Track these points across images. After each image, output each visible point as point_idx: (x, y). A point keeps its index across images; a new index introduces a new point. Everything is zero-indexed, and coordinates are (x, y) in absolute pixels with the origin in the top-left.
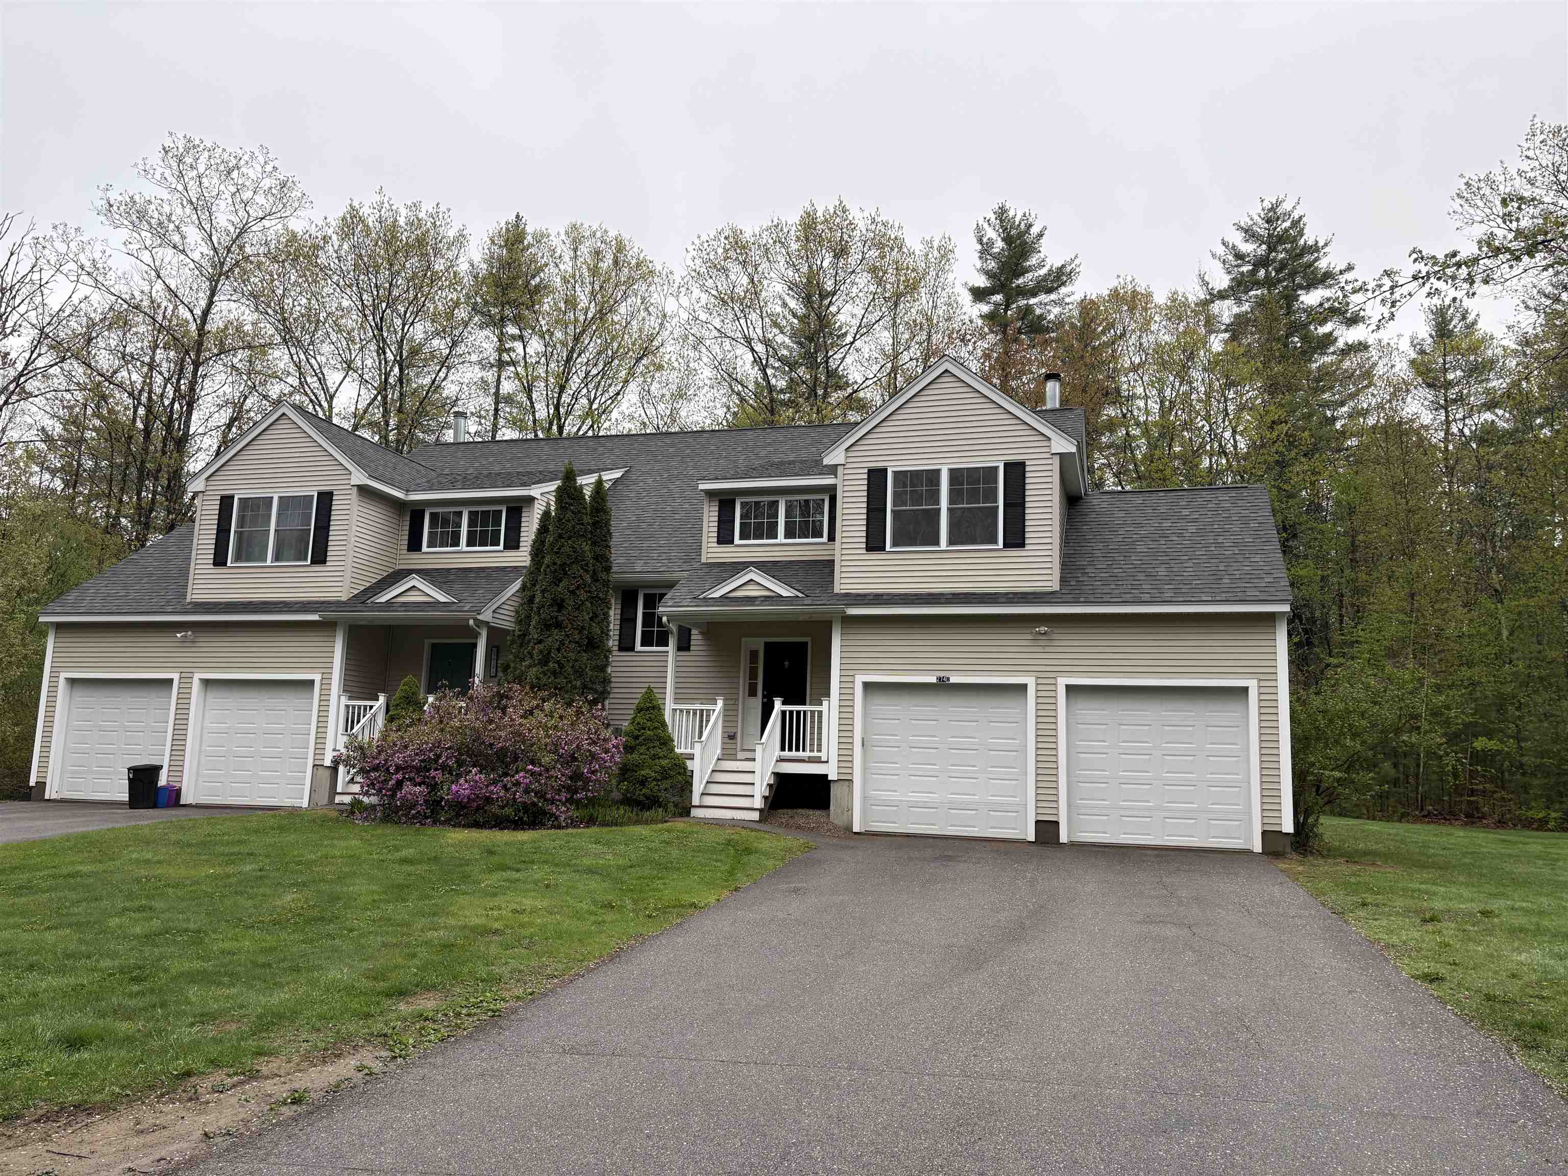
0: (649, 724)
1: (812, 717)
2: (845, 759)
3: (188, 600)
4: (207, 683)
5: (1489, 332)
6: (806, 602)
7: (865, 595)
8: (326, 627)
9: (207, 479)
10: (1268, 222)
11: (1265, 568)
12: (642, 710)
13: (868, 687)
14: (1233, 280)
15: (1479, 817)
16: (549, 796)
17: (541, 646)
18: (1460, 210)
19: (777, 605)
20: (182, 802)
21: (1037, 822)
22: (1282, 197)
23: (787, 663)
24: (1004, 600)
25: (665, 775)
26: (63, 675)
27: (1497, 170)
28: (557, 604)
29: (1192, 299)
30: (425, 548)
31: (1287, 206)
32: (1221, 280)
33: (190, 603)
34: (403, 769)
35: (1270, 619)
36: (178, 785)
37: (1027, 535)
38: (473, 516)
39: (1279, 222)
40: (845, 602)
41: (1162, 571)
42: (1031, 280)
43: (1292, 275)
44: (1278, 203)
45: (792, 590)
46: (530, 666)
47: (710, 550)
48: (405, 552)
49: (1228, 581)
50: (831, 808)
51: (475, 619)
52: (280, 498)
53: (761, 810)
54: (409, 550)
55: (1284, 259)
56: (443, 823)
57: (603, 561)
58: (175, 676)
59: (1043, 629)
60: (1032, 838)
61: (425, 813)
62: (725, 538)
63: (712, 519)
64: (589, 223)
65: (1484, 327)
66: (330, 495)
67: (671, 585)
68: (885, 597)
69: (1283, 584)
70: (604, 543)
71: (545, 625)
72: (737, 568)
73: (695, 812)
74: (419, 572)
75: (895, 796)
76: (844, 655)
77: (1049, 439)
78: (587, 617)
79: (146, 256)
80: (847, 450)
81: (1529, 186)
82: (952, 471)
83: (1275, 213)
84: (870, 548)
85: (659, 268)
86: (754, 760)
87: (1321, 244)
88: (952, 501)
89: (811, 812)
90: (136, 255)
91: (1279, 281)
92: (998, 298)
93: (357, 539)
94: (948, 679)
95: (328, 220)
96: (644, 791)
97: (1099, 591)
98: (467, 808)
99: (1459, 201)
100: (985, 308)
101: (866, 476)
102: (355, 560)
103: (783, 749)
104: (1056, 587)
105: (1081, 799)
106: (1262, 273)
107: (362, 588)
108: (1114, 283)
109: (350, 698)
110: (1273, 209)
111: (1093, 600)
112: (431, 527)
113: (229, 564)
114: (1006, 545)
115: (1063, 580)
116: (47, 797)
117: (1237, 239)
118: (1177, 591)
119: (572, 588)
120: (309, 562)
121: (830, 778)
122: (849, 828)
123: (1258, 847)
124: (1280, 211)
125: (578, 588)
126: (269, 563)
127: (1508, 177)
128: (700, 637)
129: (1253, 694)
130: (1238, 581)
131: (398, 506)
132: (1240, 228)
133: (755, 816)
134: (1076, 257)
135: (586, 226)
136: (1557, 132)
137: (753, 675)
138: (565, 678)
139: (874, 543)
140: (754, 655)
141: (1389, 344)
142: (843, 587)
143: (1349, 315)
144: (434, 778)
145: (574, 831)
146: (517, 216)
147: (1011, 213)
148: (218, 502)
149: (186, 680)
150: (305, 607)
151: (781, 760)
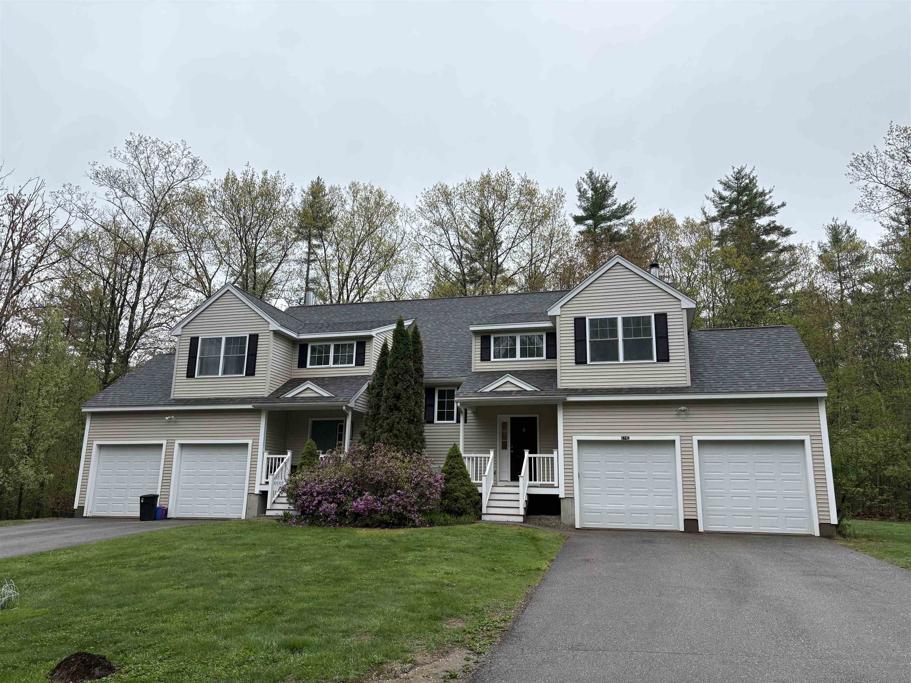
0: (456, 465)
1: (548, 461)
2: (569, 485)
3: (172, 398)
4: (182, 446)
5: (864, 239)
6: (542, 394)
7: (576, 390)
8: (256, 412)
9: (183, 328)
10: (737, 179)
11: (807, 372)
12: (452, 457)
13: (580, 443)
14: (719, 211)
15: (887, 516)
16: (409, 508)
17: (388, 421)
18: (852, 172)
19: (522, 396)
20: (168, 516)
21: (685, 520)
22: (744, 166)
23: (524, 429)
24: (660, 392)
25: (468, 495)
26: (96, 443)
27: (873, 151)
28: (396, 397)
29: (698, 221)
30: (308, 366)
31: (747, 171)
32: (713, 212)
33: (173, 399)
34: (321, 494)
35: (814, 401)
36: (166, 506)
37: (670, 355)
38: (337, 348)
39: (744, 180)
40: (566, 394)
41: (747, 374)
42: (608, 212)
43: (750, 209)
44: (742, 169)
45: (533, 387)
46: (381, 433)
47: (476, 365)
48: (297, 368)
49: (787, 380)
50: (562, 514)
51: (346, 406)
52: (227, 338)
53: (523, 516)
54: (299, 367)
55: (746, 200)
56: (346, 525)
57: (419, 371)
58: (164, 442)
59: (683, 408)
60: (682, 529)
61: (336, 519)
62: (485, 357)
63: (477, 347)
64: (363, 181)
65: (860, 236)
66: (257, 336)
67: (458, 385)
68: (588, 391)
69: (820, 381)
70: (420, 361)
71: (390, 409)
72: (501, 374)
73: (484, 518)
74: (311, 380)
75: (599, 507)
76: (565, 424)
77: (680, 301)
78: (413, 404)
79: (117, 202)
80: (561, 307)
81: (892, 160)
82: (624, 319)
83: (740, 174)
84: (577, 363)
85: (401, 206)
86: (518, 486)
87: (767, 191)
88: (625, 335)
89: (549, 517)
90: (112, 201)
91: (744, 212)
92: (590, 222)
93: (273, 361)
94: (628, 438)
95: (217, 181)
96: (457, 505)
97: (714, 386)
98: (362, 516)
99: (851, 168)
100: (582, 228)
101: (573, 322)
102: (272, 373)
103: (530, 480)
104: (689, 384)
105: (709, 506)
106: (735, 207)
107: (275, 389)
108: (658, 213)
109: (270, 454)
110: (739, 173)
111: (712, 391)
112: (312, 354)
113: (196, 377)
114: (658, 360)
115: (692, 380)
116: (84, 515)
117: (720, 188)
118: (759, 386)
119: (405, 387)
120: (244, 375)
121: (560, 497)
122: (573, 526)
123: (817, 533)
124: (743, 173)
125: (408, 387)
126: (220, 375)
127: (879, 154)
128: (472, 415)
129: (808, 444)
130: (793, 379)
131: (292, 342)
132: (721, 183)
133: (521, 519)
134: (633, 199)
135: (361, 183)
136: (905, 130)
137: (504, 437)
138: (403, 439)
139: (580, 360)
140: (504, 425)
141: (807, 246)
142: (563, 385)
143: (783, 231)
144: (339, 498)
145: (424, 528)
146: (318, 178)
147: (597, 175)
148: (189, 341)
149: (170, 445)
150: (243, 400)
151: (529, 487)
